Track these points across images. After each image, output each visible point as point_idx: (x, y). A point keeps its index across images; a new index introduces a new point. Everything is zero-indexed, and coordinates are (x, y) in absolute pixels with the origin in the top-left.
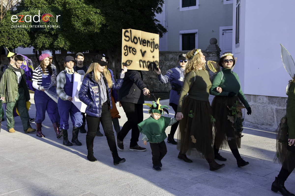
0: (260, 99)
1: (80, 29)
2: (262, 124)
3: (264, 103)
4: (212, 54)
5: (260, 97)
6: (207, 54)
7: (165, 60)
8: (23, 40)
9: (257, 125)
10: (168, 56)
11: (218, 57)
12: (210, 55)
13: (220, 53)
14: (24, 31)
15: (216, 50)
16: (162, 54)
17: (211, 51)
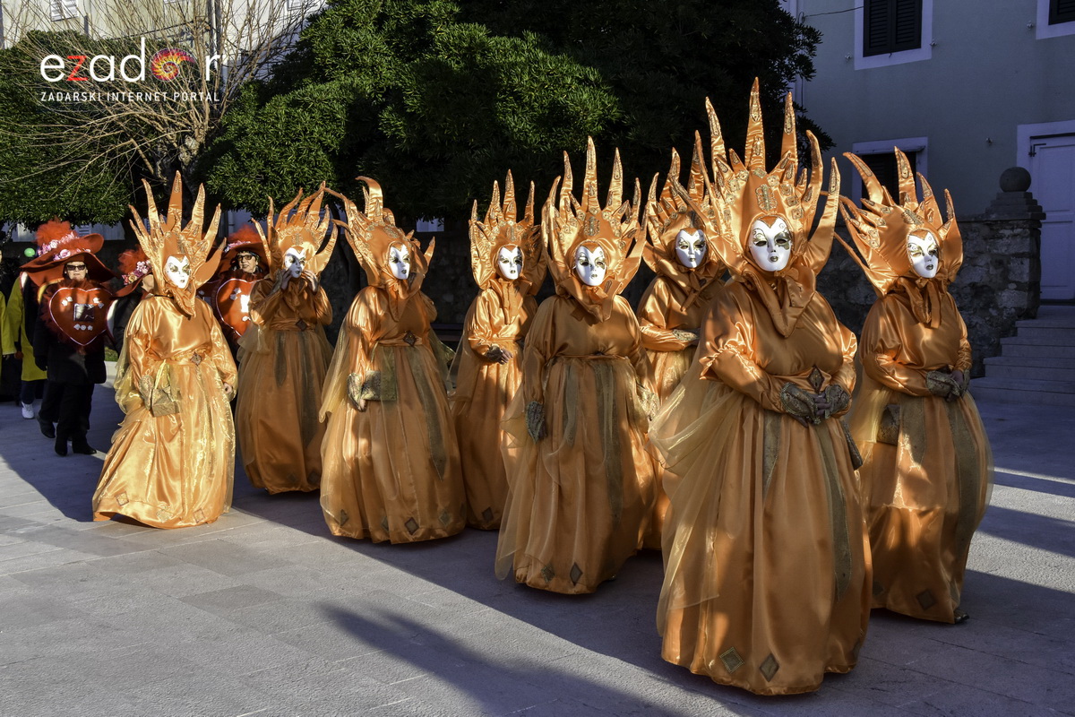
1: (526, 141)
4: (1012, 229)
6: (992, 229)
8: (312, 185)
11: (1034, 238)
12: (1001, 232)
13: (1040, 226)
14: (319, 153)
15: (1029, 213)
17: (1006, 217)
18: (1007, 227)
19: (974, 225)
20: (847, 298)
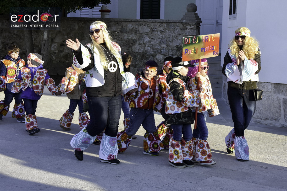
0: (264, 87)
2: (266, 118)
3: (268, 91)
4: (190, 26)
5: (264, 84)
6: (183, 26)
7: (121, 32)
9: (260, 120)
10: (126, 26)
11: (198, 30)
12: (187, 27)
13: (200, 25)
15: (196, 21)
16: (118, 23)
17: (188, 22)
18: (189, 25)
19: (178, 24)
20: (132, 50)
